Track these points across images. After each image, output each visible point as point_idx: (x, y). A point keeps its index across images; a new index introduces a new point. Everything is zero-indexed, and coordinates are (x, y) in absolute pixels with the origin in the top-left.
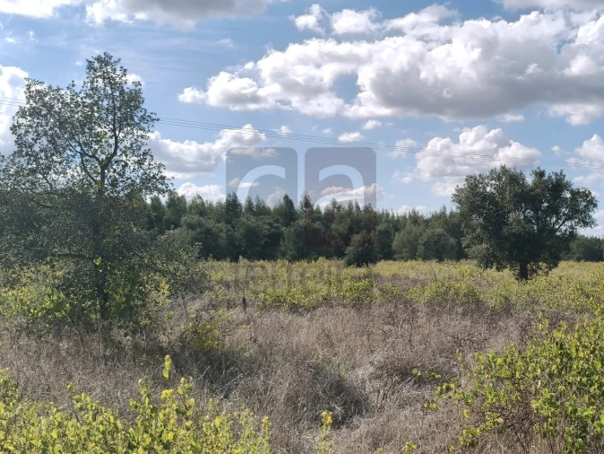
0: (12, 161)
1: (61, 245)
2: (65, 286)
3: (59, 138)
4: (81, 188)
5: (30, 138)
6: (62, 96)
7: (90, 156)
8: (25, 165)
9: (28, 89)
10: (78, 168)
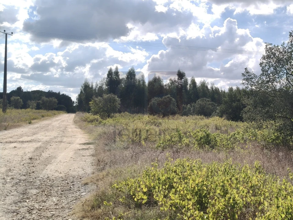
0: (260, 78)
1: (278, 113)
2: (279, 130)
3: (278, 67)
4: (286, 88)
5: (267, 68)
6: (279, 49)
7: (290, 75)
8: (265, 79)
9: (266, 47)
10: (285, 80)
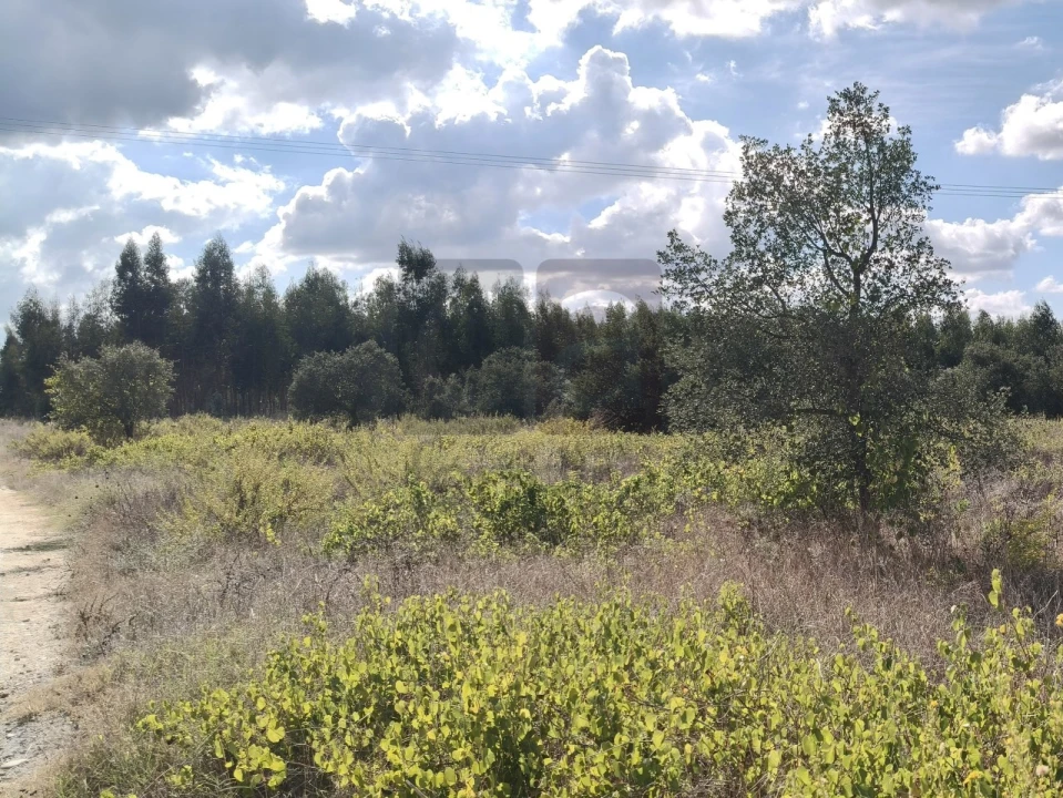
0: (728, 267)
1: (802, 396)
2: (807, 458)
3: (793, 228)
4: (827, 305)
5: (751, 230)
6: (793, 160)
7: (838, 255)
8: (746, 272)
9: (745, 153)
10: (821, 274)
